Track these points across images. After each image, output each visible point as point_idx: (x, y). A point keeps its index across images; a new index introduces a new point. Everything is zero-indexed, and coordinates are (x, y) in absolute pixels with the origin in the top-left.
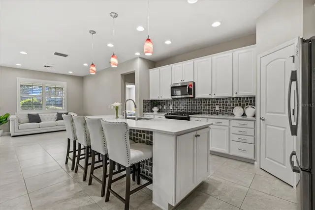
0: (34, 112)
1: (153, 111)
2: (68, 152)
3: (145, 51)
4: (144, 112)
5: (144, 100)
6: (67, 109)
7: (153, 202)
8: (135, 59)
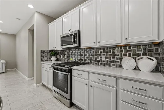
4: (41, 61)
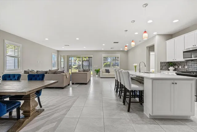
0: (107, 68)
1: (169, 70)
2: (116, 85)
3: (143, 38)
4: (161, 70)
5: (161, 62)
6: (120, 68)
7: (144, 112)
8: (155, 36)
